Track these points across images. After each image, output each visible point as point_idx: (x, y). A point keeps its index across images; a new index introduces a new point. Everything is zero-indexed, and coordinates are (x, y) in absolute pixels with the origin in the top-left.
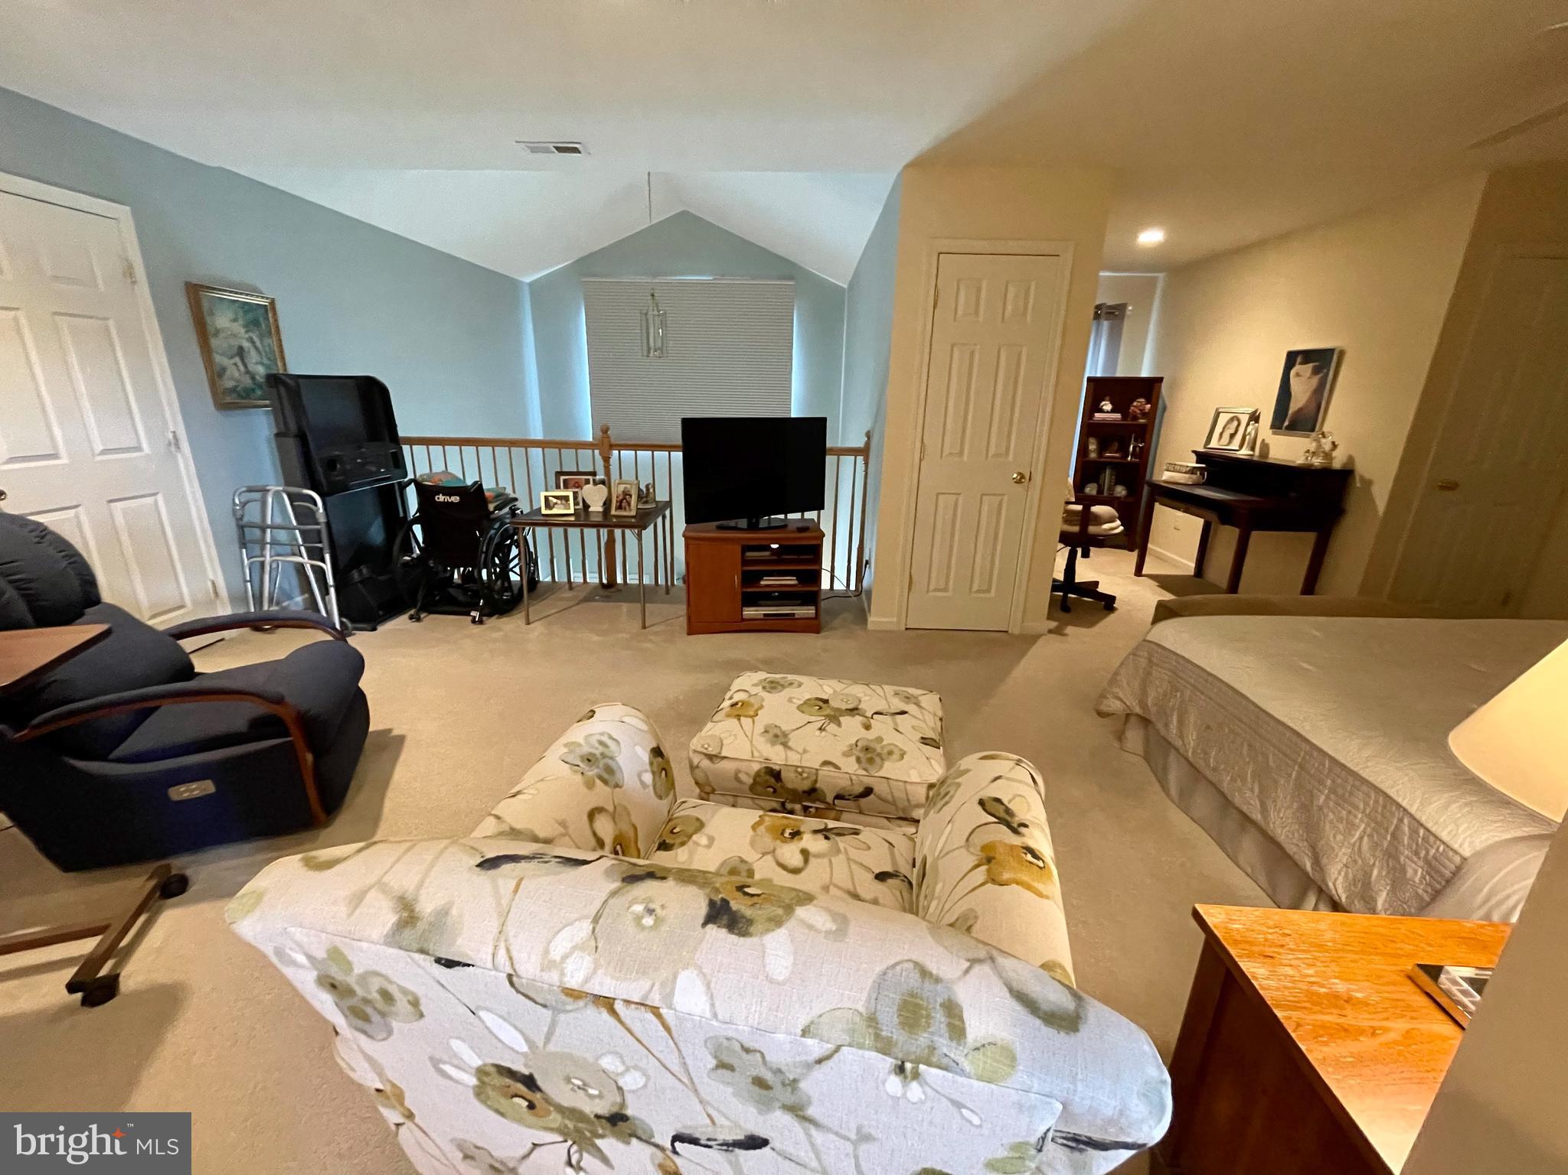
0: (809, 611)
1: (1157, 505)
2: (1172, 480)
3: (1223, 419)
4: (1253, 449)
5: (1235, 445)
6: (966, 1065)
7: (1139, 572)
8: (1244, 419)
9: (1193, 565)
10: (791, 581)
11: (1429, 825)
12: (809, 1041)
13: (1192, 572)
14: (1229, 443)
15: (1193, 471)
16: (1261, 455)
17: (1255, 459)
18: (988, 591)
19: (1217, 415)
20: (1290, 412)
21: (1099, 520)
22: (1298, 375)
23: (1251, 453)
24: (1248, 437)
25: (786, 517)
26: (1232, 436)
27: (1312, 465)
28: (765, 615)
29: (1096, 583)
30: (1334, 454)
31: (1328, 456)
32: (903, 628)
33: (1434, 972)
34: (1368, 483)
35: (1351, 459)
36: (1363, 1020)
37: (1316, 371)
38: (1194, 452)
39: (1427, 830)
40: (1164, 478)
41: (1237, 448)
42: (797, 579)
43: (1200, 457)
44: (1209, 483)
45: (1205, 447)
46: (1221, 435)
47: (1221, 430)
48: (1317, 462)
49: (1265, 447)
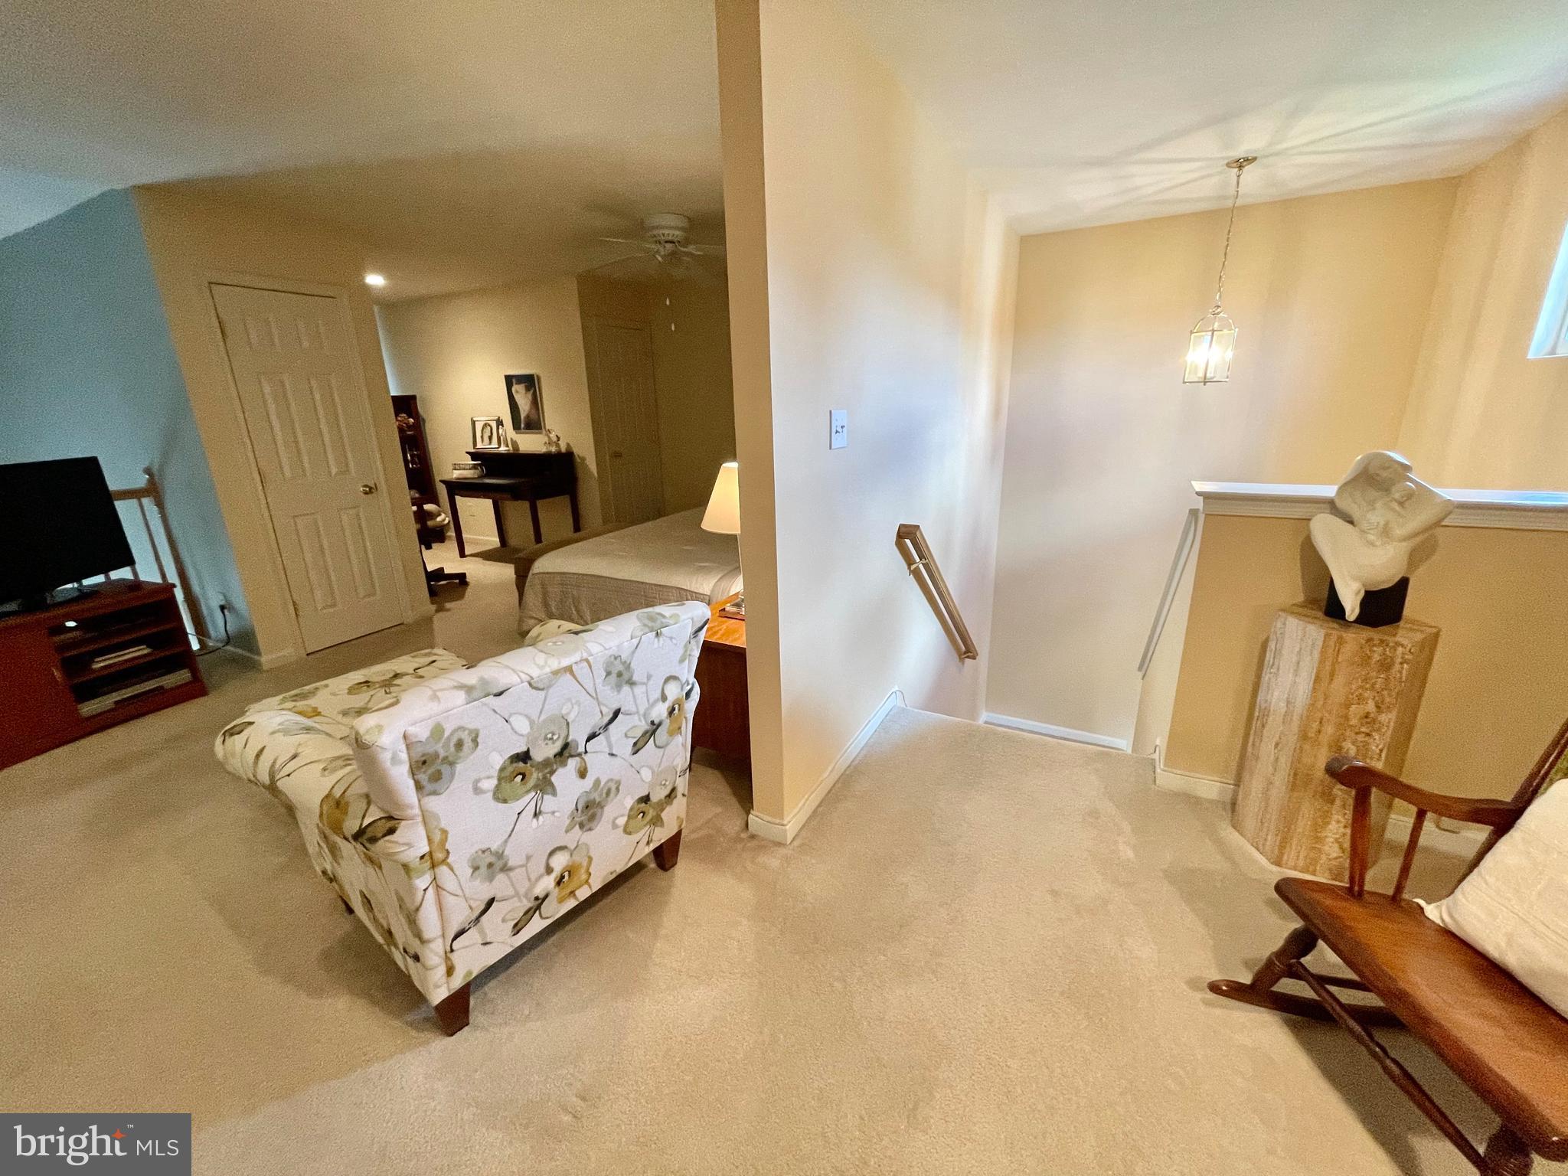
0: (183, 676)
1: (458, 498)
2: (461, 477)
3: (479, 427)
4: (507, 446)
5: (495, 444)
6: (671, 622)
7: (462, 554)
8: (494, 425)
9: (498, 540)
10: (143, 651)
11: (696, 591)
12: (634, 640)
13: (499, 545)
14: (490, 443)
15: (474, 467)
16: (514, 450)
17: (511, 452)
18: (374, 594)
19: (473, 423)
20: (522, 417)
21: (431, 515)
22: (517, 392)
23: (507, 448)
24: (502, 438)
25: (107, 577)
26: (490, 438)
27: (551, 452)
28: (116, 703)
29: (442, 569)
30: (559, 442)
31: (558, 445)
32: (305, 656)
33: (724, 610)
34: (583, 459)
35: (568, 445)
36: (717, 629)
37: (528, 389)
38: (467, 453)
39: (696, 593)
40: (455, 476)
41: (497, 446)
42: (148, 647)
43: (474, 456)
44: (488, 475)
45: (474, 448)
46: (482, 437)
47: (480, 435)
48: (553, 449)
49: (514, 443)
